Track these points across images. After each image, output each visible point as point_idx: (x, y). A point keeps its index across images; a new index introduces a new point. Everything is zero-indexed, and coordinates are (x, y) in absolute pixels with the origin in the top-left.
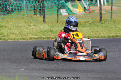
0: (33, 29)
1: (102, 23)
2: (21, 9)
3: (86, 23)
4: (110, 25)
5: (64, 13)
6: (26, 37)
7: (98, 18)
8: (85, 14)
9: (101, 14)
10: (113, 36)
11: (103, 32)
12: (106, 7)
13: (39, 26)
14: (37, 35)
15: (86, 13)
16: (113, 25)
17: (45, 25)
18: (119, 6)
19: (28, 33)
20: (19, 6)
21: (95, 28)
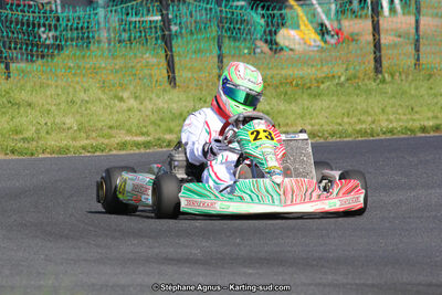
0: (129, 110)
1: (383, 81)
3: (323, 83)
4: (413, 86)
6: (106, 141)
7: (369, 62)
8: (322, 50)
9: (377, 46)
10: (423, 129)
11: (388, 115)
12: (396, 23)
13: (151, 99)
14: (147, 134)
15: (326, 46)
16: (422, 86)
17: (175, 94)
19: (110, 127)
20: (77, 29)
21: (358, 101)
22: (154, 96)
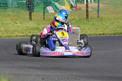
0: (19, 26)
1: (89, 21)
2: (8, 6)
3: (72, 21)
4: (97, 22)
5: (50, 10)
6: (12, 35)
7: (85, 16)
8: (71, 12)
9: (87, 11)
10: (100, 34)
11: (90, 30)
12: (93, 5)
13: (25, 24)
14: (24, 33)
15: (73, 11)
16: (99, 23)
17: (31, 22)
18: (105, 4)
19: (14, 31)
20: (5, 3)
21: (82, 26)
22: (25, 23)
